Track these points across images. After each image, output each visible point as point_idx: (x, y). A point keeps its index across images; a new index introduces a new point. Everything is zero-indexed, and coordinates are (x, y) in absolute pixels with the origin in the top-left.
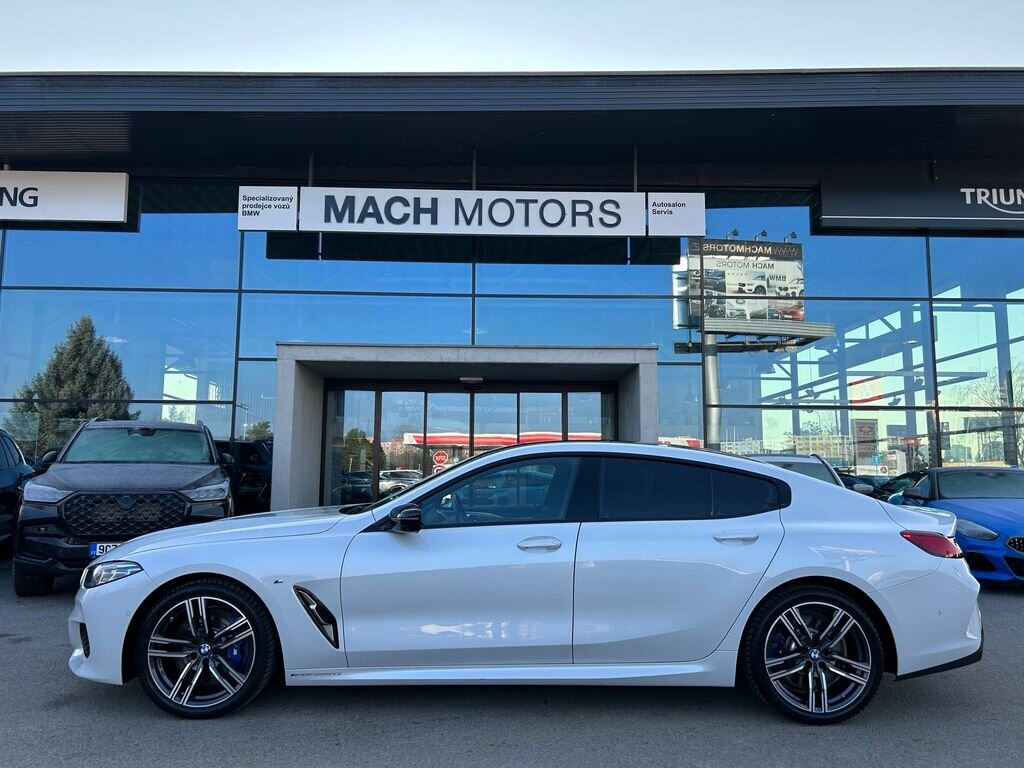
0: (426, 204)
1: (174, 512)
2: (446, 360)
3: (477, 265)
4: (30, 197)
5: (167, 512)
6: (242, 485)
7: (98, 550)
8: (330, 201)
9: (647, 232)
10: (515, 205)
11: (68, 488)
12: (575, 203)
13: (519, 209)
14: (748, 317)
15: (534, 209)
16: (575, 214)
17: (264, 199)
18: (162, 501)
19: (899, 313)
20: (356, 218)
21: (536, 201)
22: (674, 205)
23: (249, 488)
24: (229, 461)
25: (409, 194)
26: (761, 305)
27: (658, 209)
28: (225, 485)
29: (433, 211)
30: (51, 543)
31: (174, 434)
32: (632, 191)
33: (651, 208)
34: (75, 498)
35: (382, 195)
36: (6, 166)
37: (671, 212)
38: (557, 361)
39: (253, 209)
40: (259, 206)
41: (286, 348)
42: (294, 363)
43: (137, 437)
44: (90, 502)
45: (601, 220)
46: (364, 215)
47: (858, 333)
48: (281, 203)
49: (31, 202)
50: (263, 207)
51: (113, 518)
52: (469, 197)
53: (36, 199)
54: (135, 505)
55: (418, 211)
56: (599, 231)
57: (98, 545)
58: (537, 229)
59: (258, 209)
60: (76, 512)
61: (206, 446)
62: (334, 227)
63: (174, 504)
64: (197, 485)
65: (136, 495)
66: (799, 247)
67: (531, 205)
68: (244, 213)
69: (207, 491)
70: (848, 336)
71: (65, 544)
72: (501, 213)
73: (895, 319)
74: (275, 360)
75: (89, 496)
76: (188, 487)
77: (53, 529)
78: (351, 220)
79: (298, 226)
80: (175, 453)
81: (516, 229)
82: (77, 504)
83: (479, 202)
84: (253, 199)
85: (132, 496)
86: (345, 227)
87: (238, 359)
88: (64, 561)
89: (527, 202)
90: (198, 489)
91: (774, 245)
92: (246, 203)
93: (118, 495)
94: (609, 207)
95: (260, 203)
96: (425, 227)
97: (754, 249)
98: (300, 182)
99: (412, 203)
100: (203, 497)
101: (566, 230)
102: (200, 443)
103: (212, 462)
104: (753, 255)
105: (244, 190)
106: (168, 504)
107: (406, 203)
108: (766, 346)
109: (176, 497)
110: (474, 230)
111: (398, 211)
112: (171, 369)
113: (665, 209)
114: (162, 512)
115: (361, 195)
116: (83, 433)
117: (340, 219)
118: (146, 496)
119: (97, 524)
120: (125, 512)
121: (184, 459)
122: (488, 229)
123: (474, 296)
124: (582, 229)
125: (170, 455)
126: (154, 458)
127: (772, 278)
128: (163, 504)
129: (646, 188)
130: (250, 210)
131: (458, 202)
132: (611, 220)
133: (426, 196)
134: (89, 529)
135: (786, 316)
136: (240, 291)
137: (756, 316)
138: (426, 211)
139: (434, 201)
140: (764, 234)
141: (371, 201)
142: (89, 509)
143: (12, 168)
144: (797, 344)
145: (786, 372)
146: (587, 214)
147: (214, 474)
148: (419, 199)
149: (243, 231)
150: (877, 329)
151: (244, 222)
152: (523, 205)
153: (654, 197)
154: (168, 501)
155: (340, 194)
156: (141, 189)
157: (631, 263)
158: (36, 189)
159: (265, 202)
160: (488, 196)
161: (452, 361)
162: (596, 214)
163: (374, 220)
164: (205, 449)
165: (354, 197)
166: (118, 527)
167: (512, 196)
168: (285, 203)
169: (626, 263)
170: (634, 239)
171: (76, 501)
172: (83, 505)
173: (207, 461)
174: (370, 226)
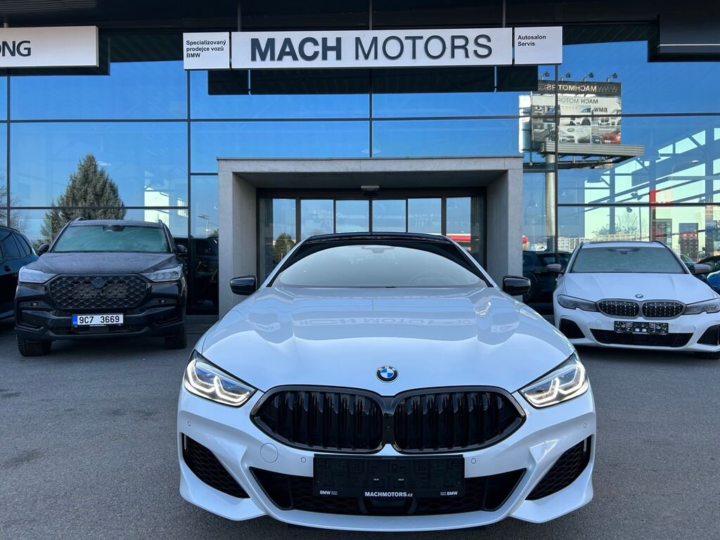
0: (332, 43)
1: (137, 290)
2: (350, 171)
3: (373, 95)
4: (25, 49)
5: (132, 291)
6: (198, 270)
7: (79, 321)
8: (255, 43)
9: (513, 61)
10: (405, 42)
11: (51, 272)
12: (453, 38)
13: (408, 44)
14: (576, 142)
15: (420, 44)
16: (454, 47)
18: (127, 281)
19: (704, 132)
20: (276, 57)
21: (421, 38)
22: (536, 38)
23: (203, 273)
24: (183, 251)
25: (318, 35)
26: (586, 132)
27: (523, 41)
28: (179, 269)
29: (338, 49)
30: (42, 316)
31: (139, 230)
32: (502, 27)
33: (516, 41)
34: (58, 279)
35: (296, 37)
36: (5, 24)
37: (534, 44)
38: (440, 169)
41: (225, 162)
42: (231, 174)
43: (110, 232)
44: (70, 282)
45: (475, 52)
47: (668, 150)
48: (217, 46)
49: (26, 52)
50: (203, 50)
51: (89, 295)
52: (367, 36)
53: (29, 50)
54: (106, 285)
55: (326, 49)
56: (473, 61)
57: (79, 317)
58: (423, 61)
59: (199, 52)
60: (60, 291)
61: (165, 239)
62: (259, 64)
63: (137, 284)
64: (156, 268)
65: (106, 277)
66: (618, 85)
67: (417, 41)
68: (188, 55)
69: (163, 274)
70: (661, 151)
71: (51, 316)
72: (393, 48)
73: (701, 138)
74: (217, 174)
75: (69, 278)
76: (148, 270)
77: (42, 304)
78: (272, 58)
79: (231, 65)
80: (140, 244)
81: (406, 62)
82: (60, 284)
83: (375, 40)
85: (103, 277)
86: (268, 64)
87: (190, 174)
88: (51, 329)
89: (414, 39)
90: (156, 272)
91: (599, 84)
92: (189, 47)
93: (92, 277)
94: (482, 41)
95: (200, 46)
96: (332, 62)
97: (583, 88)
98: (231, 29)
99: (320, 42)
100: (160, 278)
101: (446, 61)
102: (160, 237)
103: (169, 251)
104: (581, 93)
105: (187, 37)
106: (132, 285)
107: (316, 43)
108: (589, 163)
109: (139, 279)
110: (371, 63)
111: (309, 49)
112: (149, 189)
113: (529, 41)
114: (127, 290)
115: (279, 37)
116: (68, 229)
117: (263, 58)
118: (114, 278)
119: (77, 300)
120: (98, 291)
121: (147, 249)
122: (382, 62)
123: (371, 119)
124: (460, 60)
125: (136, 246)
126: (123, 249)
127: (596, 110)
128: (128, 284)
129: (513, 24)
130: (192, 52)
131: (358, 40)
132: (483, 52)
133: (332, 36)
134: (71, 304)
135: (605, 141)
136: (189, 120)
137: (582, 141)
138: (332, 49)
139: (339, 40)
140: (591, 75)
141: (288, 42)
142: (70, 288)
143: (11, 25)
144: (614, 162)
145: (606, 182)
146: (464, 47)
147: (170, 260)
148: (326, 38)
149: (188, 71)
150: (684, 146)
152: (410, 42)
153: (520, 31)
154: (132, 281)
155: (263, 37)
156: (109, 40)
157: (497, 91)
158: (29, 42)
159: (206, 46)
160: (382, 35)
161: (355, 171)
162: (471, 47)
163: (290, 58)
164: (164, 242)
165: (274, 39)
166: (94, 303)
167: (401, 33)
169: (494, 91)
170: (501, 68)
171: (58, 282)
172: (64, 285)
173: (166, 251)
174: (288, 63)
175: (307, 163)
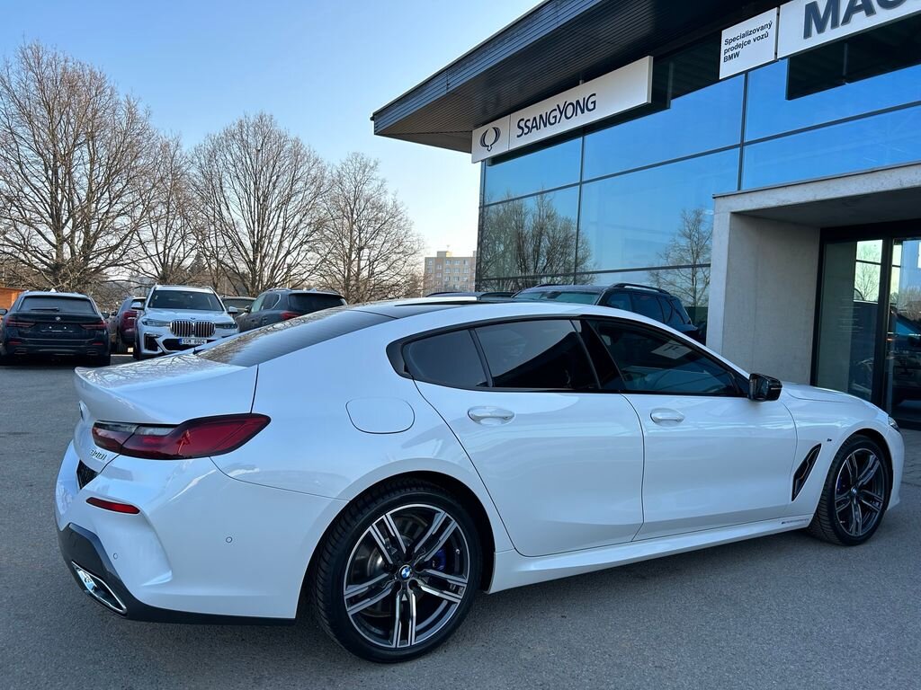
17: (744, 36)
39: (735, 51)
40: (738, 46)
46: (852, 9)
48: (760, 33)
53: (594, 102)
59: (737, 51)
84: (733, 40)
92: (728, 47)
95: (740, 42)
105: (727, 34)
130: (730, 53)
151: (726, 70)
158: (594, 95)
159: (746, 39)
168: (764, 32)
175: (832, 184)
